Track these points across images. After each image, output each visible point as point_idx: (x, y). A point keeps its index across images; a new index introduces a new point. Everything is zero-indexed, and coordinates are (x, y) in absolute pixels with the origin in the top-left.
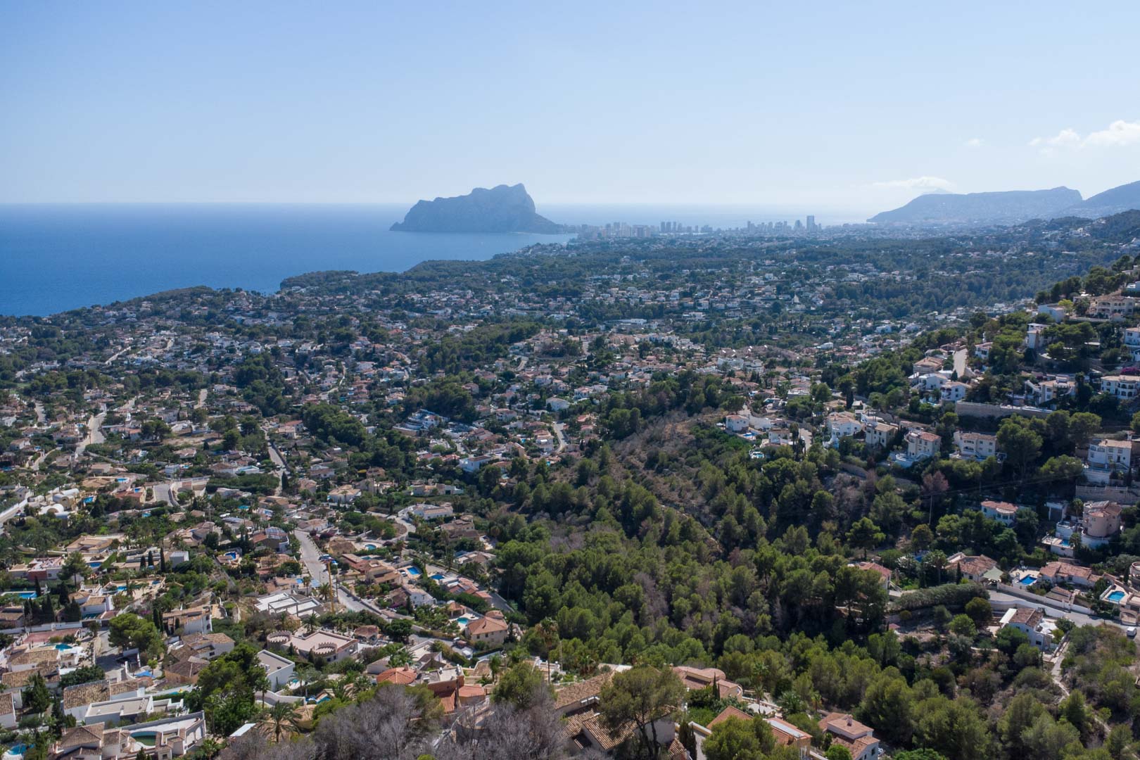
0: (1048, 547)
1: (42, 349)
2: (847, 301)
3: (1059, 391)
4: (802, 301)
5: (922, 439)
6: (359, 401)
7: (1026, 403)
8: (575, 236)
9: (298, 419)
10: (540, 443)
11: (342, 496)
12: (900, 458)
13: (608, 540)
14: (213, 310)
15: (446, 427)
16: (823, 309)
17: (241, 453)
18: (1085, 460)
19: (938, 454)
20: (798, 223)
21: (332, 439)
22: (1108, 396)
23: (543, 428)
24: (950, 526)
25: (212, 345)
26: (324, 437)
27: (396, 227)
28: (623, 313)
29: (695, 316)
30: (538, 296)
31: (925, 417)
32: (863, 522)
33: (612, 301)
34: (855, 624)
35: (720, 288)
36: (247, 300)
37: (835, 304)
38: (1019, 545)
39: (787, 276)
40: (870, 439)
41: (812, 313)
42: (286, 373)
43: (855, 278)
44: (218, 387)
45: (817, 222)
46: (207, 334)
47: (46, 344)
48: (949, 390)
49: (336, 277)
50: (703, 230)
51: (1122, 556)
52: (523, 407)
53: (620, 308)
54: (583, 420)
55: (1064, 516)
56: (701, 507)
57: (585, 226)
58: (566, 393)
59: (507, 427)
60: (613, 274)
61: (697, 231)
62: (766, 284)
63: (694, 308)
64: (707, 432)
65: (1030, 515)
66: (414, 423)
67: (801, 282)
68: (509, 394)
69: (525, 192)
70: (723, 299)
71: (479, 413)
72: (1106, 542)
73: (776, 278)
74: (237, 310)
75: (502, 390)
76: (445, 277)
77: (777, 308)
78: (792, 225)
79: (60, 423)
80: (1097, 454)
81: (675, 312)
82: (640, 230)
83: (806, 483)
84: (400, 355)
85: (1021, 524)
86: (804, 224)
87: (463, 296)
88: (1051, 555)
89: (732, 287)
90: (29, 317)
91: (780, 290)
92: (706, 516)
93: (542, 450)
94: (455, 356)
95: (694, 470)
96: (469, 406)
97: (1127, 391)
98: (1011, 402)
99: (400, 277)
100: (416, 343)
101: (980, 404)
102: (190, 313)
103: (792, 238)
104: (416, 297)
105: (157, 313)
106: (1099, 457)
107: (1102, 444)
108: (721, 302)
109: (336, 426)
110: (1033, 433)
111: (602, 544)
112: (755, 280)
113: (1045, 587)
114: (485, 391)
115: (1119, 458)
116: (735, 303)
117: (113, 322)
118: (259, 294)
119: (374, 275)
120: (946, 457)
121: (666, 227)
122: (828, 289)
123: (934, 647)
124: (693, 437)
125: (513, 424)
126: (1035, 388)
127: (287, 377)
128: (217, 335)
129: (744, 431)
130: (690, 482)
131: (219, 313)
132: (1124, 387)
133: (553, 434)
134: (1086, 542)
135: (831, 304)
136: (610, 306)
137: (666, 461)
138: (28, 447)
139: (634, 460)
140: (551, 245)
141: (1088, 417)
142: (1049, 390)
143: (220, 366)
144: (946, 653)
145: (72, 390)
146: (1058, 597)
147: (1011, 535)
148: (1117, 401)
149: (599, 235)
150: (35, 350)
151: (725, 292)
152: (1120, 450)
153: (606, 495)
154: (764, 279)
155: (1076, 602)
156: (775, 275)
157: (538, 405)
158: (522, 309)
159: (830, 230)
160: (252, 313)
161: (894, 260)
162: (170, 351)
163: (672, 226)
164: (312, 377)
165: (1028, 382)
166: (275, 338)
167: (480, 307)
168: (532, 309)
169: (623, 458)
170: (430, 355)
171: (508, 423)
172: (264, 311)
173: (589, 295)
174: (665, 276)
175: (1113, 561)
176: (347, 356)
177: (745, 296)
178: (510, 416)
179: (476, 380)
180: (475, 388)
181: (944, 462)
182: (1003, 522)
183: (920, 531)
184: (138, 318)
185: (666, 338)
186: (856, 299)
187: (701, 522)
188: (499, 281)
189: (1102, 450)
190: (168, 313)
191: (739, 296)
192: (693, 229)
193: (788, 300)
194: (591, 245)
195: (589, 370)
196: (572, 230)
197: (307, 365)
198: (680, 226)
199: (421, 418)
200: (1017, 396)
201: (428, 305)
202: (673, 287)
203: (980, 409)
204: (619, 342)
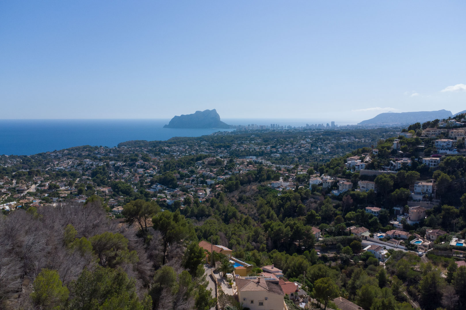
0: (393, 224)
1: (24, 165)
2: (340, 150)
3: (404, 164)
4: (321, 150)
5: (345, 184)
6: (135, 182)
7: (390, 169)
8: (235, 129)
9: (110, 187)
10: (199, 194)
11: (117, 210)
12: (335, 192)
13: (212, 222)
14: (90, 153)
15: (165, 190)
16: (330, 153)
17: (84, 196)
18: (413, 191)
19: (350, 189)
20: (328, 124)
21: (120, 193)
22: (425, 166)
23: (202, 189)
24: (350, 216)
25: (85, 163)
26: (118, 192)
27: (166, 126)
28: (247, 154)
29: (276, 155)
30: (214, 148)
31: (347, 176)
32: (312, 212)
33: (243, 149)
34: (301, 249)
35: (287, 145)
36: (103, 150)
37: (335, 151)
38: (380, 224)
39: (316, 140)
40: (325, 186)
41: (325, 154)
42: (111, 173)
43: (345, 141)
44: (84, 177)
45: (335, 124)
46: (84, 160)
47: (26, 163)
48: (358, 165)
49: (139, 143)
50: (288, 127)
51: (423, 228)
52: (196, 183)
53: (246, 152)
54: (218, 186)
55: (401, 213)
56: (255, 214)
57: (240, 126)
58: (214, 178)
59: (189, 190)
60: (246, 141)
61: (285, 128)
62: (306, 143)
63: (276, 152)
64: (263, 188)
65: (385, 212)
66: (153, 188)
67: (321, 142)
68: (191, 178)
69: (216, 112)
70: (288, 149)
71: (179, 185)
72: (418, 222)
73: (311, 141)
74: (99, 153)
75: (189, 177)
76: (179, 142)
77: (310, 152)
78: (325, 125)
79: (20, 185)
80: (417, 188)
81: (268, 154)
82: (262, 127)
83: (295, 202)
84: (154, 166)
85: (381, 215)
86: (330, 125)
87: (185, 148)
88: (393, 227)
89: (292, 144)
90: (23, 156)
91: (312, 145)
92: (256, 217)
93: (199, 197)
94: (174, 166)
95: (255, 202)
96: (175, 182)
97: (433, 164)
98: (384, 169)
99: (163, 142)
100: (160, 162)
101: (370, 170)
102: (81, 154)
103: (323, 129)
104: (166, 148)
105: (69, 154)
106: (418, 189)
107: (420, 184)
108: (287, 150)
109: (122, 188)
110: (389, 179)
111: (209, 223)
112: (302, 142)
113: (388, 239)
114: (182, 177)
115: (427, 190)
116: (293, 150)
117: (53, 158)
118: (108, 147)
119: (153, 142)
120: (353, 190)
121: (273, 126)
122: (333, 145)
123: (334, 259)
124: (258, 190)
125: (191, 189)
126: (394, 163)
127: (110, 174)
128: (88, 160)
129: (279, 187)
130: (254, 206)
131: (92, 154)
132: (432, 162)
133: (206, 192)
134: (409, 222)
135: (333, 151)
136: (242, 151)
137: (245, 199)
138: (5, 191)
139: (234, 199)
140: (224, 132)
141: (414, 173)
142: (399, 164)
143: (87, 170)
144: (339, 262)
145: (29, 176)
146: (392, 242)
147: (376, 219)
148: (429, 168)
149: (245, 129)
150: (21, 166)
151: (289, 146)
152: (427, 186)
153: (219, 211)
154: (306, 141)
155: (400, 245)
156: (311, 140)
157: (202, 182)
158: (207, 153)
159: (341, 127)
160: (104, 154)
161: (363, 135)
162: (70, 165)
163: (275, 126)
164: (120, 174)
165: (392, 161)
166: (109, 161)
167: (190, 152)
168: (211, 153)
169: (229, 199)
170: (165, 166)
171: (189, 189)
172: (108, 153)
173: (234, 147)
174: (266, 141)
175: (419, 229)
176: (134, 167)
177: (297, 148)
178: (190, 186)
179: (179, 173)
180: (178, 176)
181: (352, 192)
182: (373, 215)
183: (338, 218)
184: (62, 156)
185: (260, 161)
186: (344, 149)
187: (254, 219)
188: (200, 143)
189: (419, 186)
190: (74, 154)
191: (295, 148)
192: (284, 127)
193: (316, 149)
194: (240, 132)
195: (225, 170)
196: (235, 127)
197: (119, 170)
198: (278, 126)
199: (156, 187)
200: (386, 167)
201: (171, 151)
202: (269, 144)
203: (371, 172)
204: (240, 161)
